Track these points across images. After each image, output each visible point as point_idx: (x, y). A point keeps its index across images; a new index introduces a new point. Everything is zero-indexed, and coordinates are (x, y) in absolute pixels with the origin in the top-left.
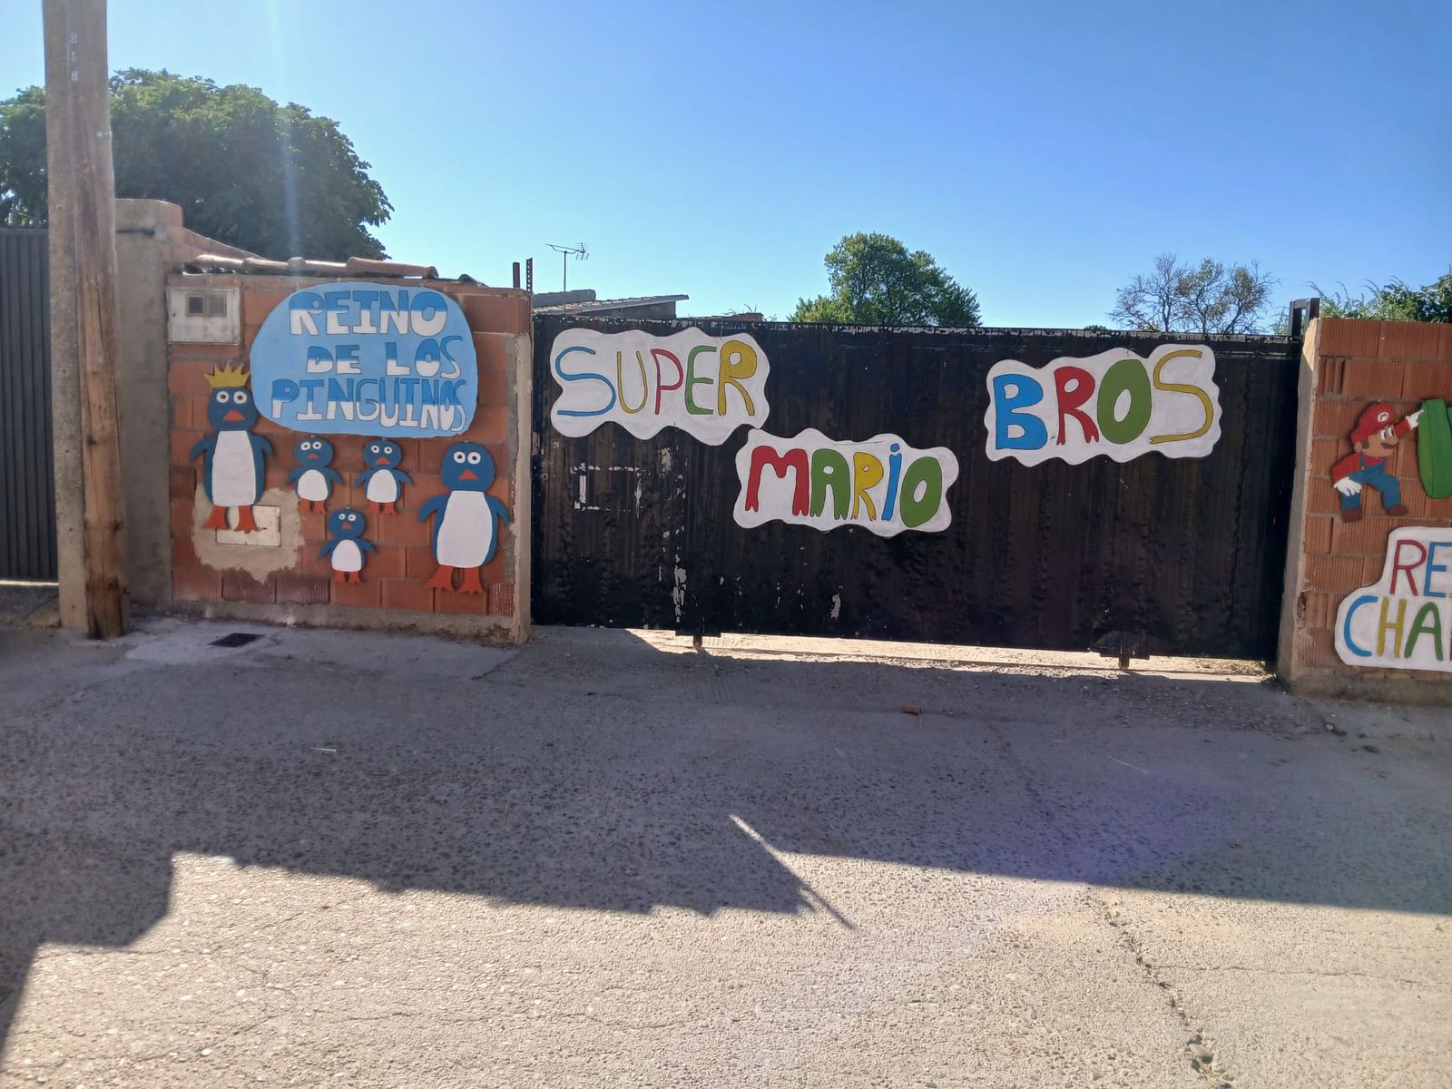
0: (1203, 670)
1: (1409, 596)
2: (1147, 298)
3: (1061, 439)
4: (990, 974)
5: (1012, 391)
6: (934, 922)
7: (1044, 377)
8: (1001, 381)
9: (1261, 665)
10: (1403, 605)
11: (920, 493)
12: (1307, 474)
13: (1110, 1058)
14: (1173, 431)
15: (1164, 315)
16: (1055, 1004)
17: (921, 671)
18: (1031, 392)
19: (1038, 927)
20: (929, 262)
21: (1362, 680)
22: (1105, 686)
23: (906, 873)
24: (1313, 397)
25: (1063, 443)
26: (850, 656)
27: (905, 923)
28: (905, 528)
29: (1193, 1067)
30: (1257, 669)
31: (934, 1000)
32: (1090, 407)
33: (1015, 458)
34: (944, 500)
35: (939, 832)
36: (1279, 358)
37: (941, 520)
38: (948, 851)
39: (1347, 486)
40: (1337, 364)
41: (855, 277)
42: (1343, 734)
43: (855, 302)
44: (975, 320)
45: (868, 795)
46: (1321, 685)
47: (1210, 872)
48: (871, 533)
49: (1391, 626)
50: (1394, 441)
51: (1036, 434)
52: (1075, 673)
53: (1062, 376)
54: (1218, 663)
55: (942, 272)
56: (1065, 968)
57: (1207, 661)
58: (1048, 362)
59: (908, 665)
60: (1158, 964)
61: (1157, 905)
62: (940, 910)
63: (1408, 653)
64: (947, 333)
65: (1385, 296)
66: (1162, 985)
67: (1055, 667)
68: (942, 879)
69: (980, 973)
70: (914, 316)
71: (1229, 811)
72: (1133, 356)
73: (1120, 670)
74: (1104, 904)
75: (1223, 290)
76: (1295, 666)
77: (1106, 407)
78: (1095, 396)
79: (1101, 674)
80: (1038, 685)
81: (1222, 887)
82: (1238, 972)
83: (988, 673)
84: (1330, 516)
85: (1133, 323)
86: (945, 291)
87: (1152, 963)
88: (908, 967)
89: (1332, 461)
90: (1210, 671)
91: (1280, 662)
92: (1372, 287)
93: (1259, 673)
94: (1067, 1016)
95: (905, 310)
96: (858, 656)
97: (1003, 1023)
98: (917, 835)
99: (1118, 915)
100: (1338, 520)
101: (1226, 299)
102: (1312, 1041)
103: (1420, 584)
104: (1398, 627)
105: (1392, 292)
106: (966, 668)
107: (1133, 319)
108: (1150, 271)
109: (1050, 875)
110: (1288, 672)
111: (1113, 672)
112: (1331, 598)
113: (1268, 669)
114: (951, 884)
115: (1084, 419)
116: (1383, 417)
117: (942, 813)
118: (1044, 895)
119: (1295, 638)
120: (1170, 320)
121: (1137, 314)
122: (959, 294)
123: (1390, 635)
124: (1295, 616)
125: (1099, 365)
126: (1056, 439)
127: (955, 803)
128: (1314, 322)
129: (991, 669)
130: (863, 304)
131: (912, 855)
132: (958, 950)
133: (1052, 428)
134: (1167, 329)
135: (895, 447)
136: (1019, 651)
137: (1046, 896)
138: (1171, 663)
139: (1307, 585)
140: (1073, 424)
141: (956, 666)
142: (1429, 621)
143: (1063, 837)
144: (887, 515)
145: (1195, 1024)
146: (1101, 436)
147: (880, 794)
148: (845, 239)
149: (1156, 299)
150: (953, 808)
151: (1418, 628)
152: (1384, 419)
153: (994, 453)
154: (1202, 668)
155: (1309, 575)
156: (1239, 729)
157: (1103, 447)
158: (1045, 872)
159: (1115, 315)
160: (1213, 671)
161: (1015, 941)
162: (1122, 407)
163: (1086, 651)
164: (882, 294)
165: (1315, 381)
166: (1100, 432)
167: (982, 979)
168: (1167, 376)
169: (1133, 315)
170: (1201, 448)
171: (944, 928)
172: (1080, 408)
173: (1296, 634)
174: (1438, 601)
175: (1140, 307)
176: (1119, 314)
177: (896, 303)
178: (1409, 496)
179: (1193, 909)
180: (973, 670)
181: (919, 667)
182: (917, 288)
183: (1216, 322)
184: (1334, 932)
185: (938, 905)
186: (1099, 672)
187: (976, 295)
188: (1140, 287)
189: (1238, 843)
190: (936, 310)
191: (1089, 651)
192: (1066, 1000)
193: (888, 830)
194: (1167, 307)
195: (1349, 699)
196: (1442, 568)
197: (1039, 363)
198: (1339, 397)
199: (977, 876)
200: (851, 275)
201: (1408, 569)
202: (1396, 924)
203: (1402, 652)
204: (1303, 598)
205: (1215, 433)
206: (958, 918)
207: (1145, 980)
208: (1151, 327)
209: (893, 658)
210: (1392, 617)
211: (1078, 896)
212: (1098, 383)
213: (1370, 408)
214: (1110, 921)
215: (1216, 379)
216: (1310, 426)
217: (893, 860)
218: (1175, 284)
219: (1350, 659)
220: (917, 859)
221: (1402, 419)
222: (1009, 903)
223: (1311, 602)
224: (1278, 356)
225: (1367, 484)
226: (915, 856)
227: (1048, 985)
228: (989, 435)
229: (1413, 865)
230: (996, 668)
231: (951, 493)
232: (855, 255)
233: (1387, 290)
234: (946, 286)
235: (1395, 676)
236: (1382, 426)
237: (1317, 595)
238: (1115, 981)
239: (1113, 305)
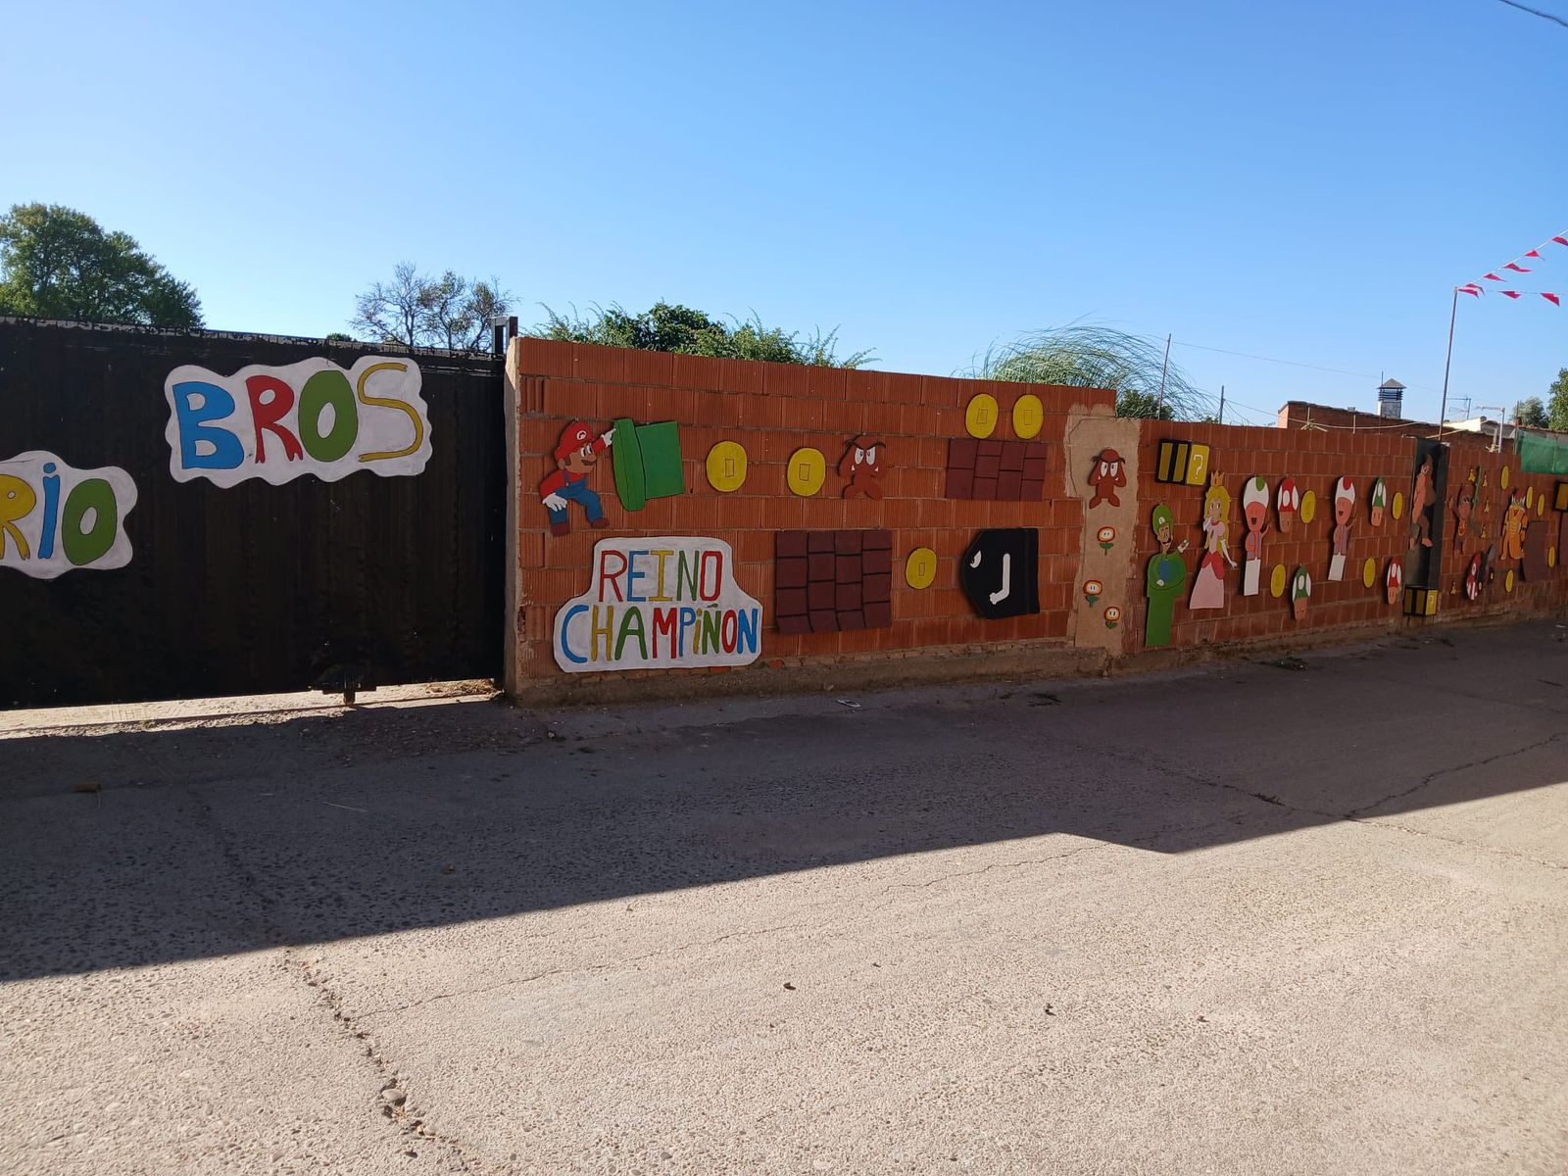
0: (433, 694)
1: (615, 603)
2: (388, 306)
3: (261, 457)
4: (160, 1078)
5: (197, 401)
6: (93, 1036)
7: (235, 385)
8: (182, 390)
9: (490, 682)
10: (610, 609)
11: (88, 522)
12: (518, 491)
13: (295, 1132)
14: (383, 448)
15: (408, 327)
16: (236, 1091)
17: (105, 738)
18: (222, 404)
19: (224, 1009)
20: (131, 245)
21: (580, 686)
22: (328, 725)
23: (61, 986)
24: (517, 415)
25: (263, 461)
26: (8, 732)
27: (52, 1047)
28: (71, 566)
29: (385, 1114)
30: (486, 687)
31: (83, 1130)
32: (290, 421)
33: (207, 479)
34: (120, 529)
35: (110, 927)
36: (484, 375)
37: (120, 554)
38: (119, 948)
39: (554, 501)
40: (537, 383)
41: (32, 257)
42: (563, 739)
43: (36, 288)
44: (196, 319)
45: (17, 902)
46: (544, 695)
47: (421, 904)
48: (27, 576)
49: (602, 632)
50: (593, 458)
51: (229, 452)
52: (295, 715)
53: (255, 386)
54: (448, 686)
55: (150, 259)
56: (252, 1046)
57: (436, 685)
58: (238, 369)
59: (88, 734)
60: (357, 1015)
61: (363, 952)
62: (102, 1019)
63: (618, 656)
64: (110, 330)
65: (609, 320)
66: (360, 1036)
67: (273, 713)
68: (107, 982)
69: (147, 1081)
70: (118, 309)
71: (447, 836)
72: (334, 367)
73: (346, 706)
74: (304, 964)
75: (466, 304)
76: (519, 677)
77: (308, 421)
78: (295, 408)
79: (324, 713)
80: (254, 734)
81: (432, 917)
82: (440, 1001)
83: (193, 730)
84: (543, 531)
85: (375, 333)
86: (157, 282)
87: (351, 1016)
88: (51, 1100)
89: (540, 478)
90: (440, 694)
91: (507, 679)
92: (597, 309)
93: (488, 690)
94: (249, 1101)
95: (108, 301)
96: (19, 730)
97: (170, 1131)
98: (80, 937)
99: (318, 973)
100: (548, 534)
101: (469, 314)
102: (506, 1051)
103: (624, 592)
104: (608, 632)
105: (613, 317)
106: (165, 728)
107: (375, 328)
108: (389, 280)
109: (244, 947)
110: (514, 686)
111: (338, 709)
112: (548, 610)
113: (497, 686)
114: (120, 985)
115: (284, 434)
116: (581, 436)
117: (116, 905)
118: (234, 971)
119: (517, 652)
120: (414, 333)
121: (379, 324)
122: (175, 287)
123: (602, 639)
124: (517, 632)
125: (297, 375)
126: (254, 458)
127: (134, 889)
128: (512, 340)
129: (195, 724)
130: (46, 288)
131: (70, 962)
132: (120, 1061)
133: (249, 443)
134: (412, 342)
135: (50, 467)
136: (232, 699)
137: (237, 971)
138: (402, 692)
139: (525, 599)
140: (273, 442)
141: (152, 726)
142: (633, 625)
143: (264, 901)
144: (46, 551)
145: (390, 1069)
146: (305, 453)
147: (33, 897)
148: (16, 209)
149: (397, 309)
150: (131, 895)
151: (624, 632)
152: (583, 437)
153: (180, 473)
154: (432, 693)
155: (526, 590)
156: (465, 751)
157: (308, 465)
158: (239, 946)
159: (356, 323)
160: (444, 694)
161: (195, 1033)
162: (326, 420)
163: (306, 690)
164: (72, 281)
165: (518, 400)
166: (303, 449)
167: (148, 1087)
168: (372, 390)
169: (375, 324)
170: (413, 465)
171: (105, 1040)
172: (279, 422)
173: (520, 649)
174: (638, 605)
175: (380, 316)
176: (360, 323)
177: (92, 292)
178: (608, 510)
179: (400, 946)
180: (174, 728)
181: (103, 733)
182: (120, 277)
183: (460, 337)
184: (537, 936)
185: (100, 1014)
186: (322, 711)
187: (196, 290)
188: (380, 295)
189: (451, 868)
190: (146, 304)
191: (310, 690)
192: (249, 1083)
193: (41, 939)
194: (410, 318)
195: (570, 705)
196: (641, 575)
197: (228, 370)
198: (541, 415)
199: (155, 968)
200: (28, 253)
201: (613, 577)
202: (594, 914)
203: (613, 657)
204: (523, 612)
205: (426, 451)
206: (125, 1022)
207: (341, 1036)
208: (395, 339)
209: (69, 727)
210: (602, 624)
211: (274, 963)
212: (297, 395)
213: (569, 426)
214: (309, 981)
215: (422, 394)
216: (517, 443)
217: (43, 975)
218: (416, 294)
219: (569, 667)
220: (78, 966)
221: (599, 437)
222: (192, 990)
223: (529, 614)
224: (483, 373)
225: (571, 499)
226: (75, 963)
227: (230, 1072)
228: (173, 452)
229: (613, 854)
230: (202, 722)
231: (130, 522)
232: (32, 229)
233: (610, 315)
234: (157, 276)
235: (609, 678)
236: (582, 443)
237: (535, 608)
238: (308, 1046)
239: (353, 311)
